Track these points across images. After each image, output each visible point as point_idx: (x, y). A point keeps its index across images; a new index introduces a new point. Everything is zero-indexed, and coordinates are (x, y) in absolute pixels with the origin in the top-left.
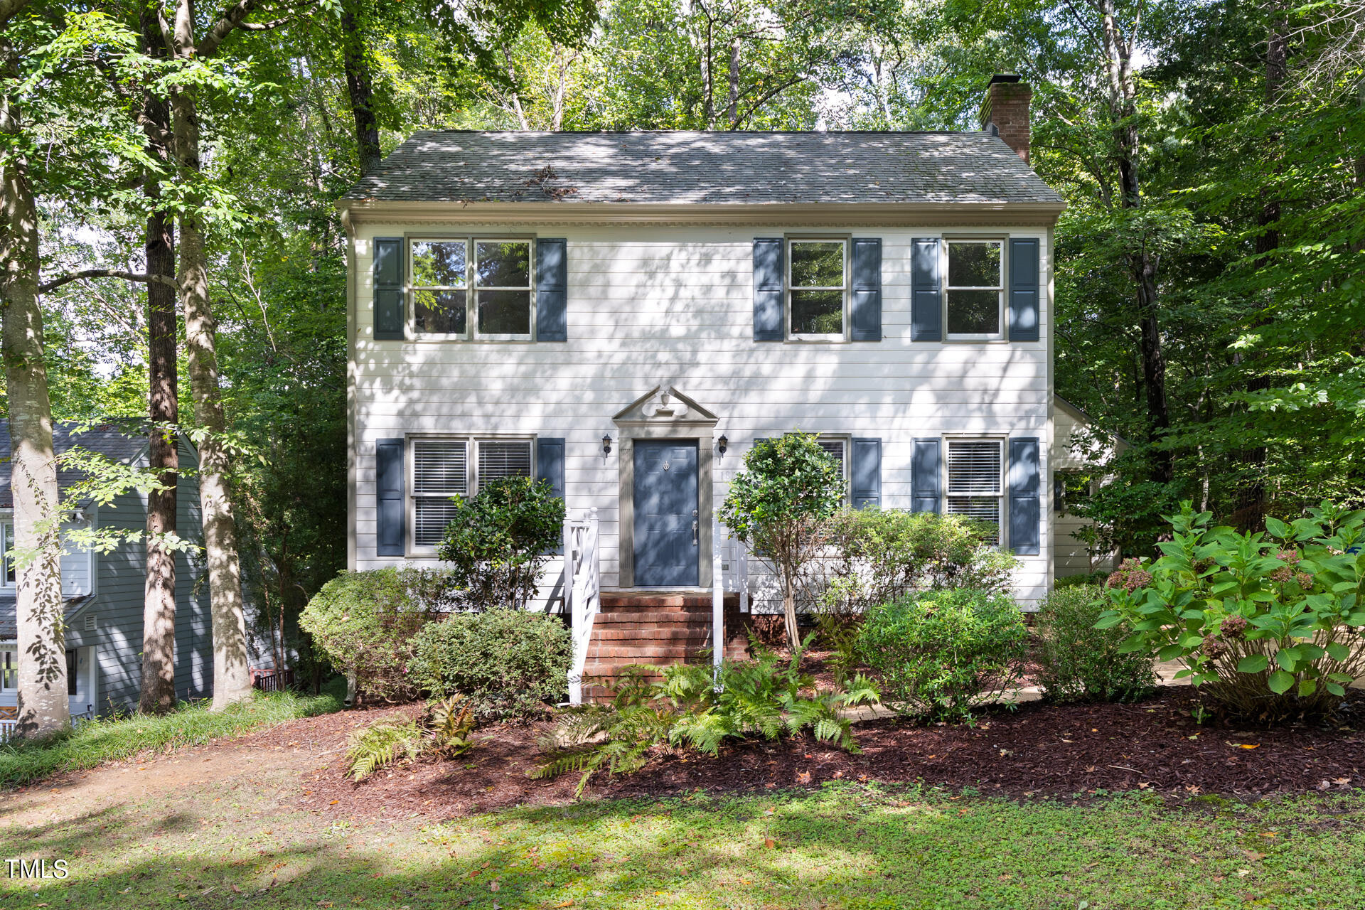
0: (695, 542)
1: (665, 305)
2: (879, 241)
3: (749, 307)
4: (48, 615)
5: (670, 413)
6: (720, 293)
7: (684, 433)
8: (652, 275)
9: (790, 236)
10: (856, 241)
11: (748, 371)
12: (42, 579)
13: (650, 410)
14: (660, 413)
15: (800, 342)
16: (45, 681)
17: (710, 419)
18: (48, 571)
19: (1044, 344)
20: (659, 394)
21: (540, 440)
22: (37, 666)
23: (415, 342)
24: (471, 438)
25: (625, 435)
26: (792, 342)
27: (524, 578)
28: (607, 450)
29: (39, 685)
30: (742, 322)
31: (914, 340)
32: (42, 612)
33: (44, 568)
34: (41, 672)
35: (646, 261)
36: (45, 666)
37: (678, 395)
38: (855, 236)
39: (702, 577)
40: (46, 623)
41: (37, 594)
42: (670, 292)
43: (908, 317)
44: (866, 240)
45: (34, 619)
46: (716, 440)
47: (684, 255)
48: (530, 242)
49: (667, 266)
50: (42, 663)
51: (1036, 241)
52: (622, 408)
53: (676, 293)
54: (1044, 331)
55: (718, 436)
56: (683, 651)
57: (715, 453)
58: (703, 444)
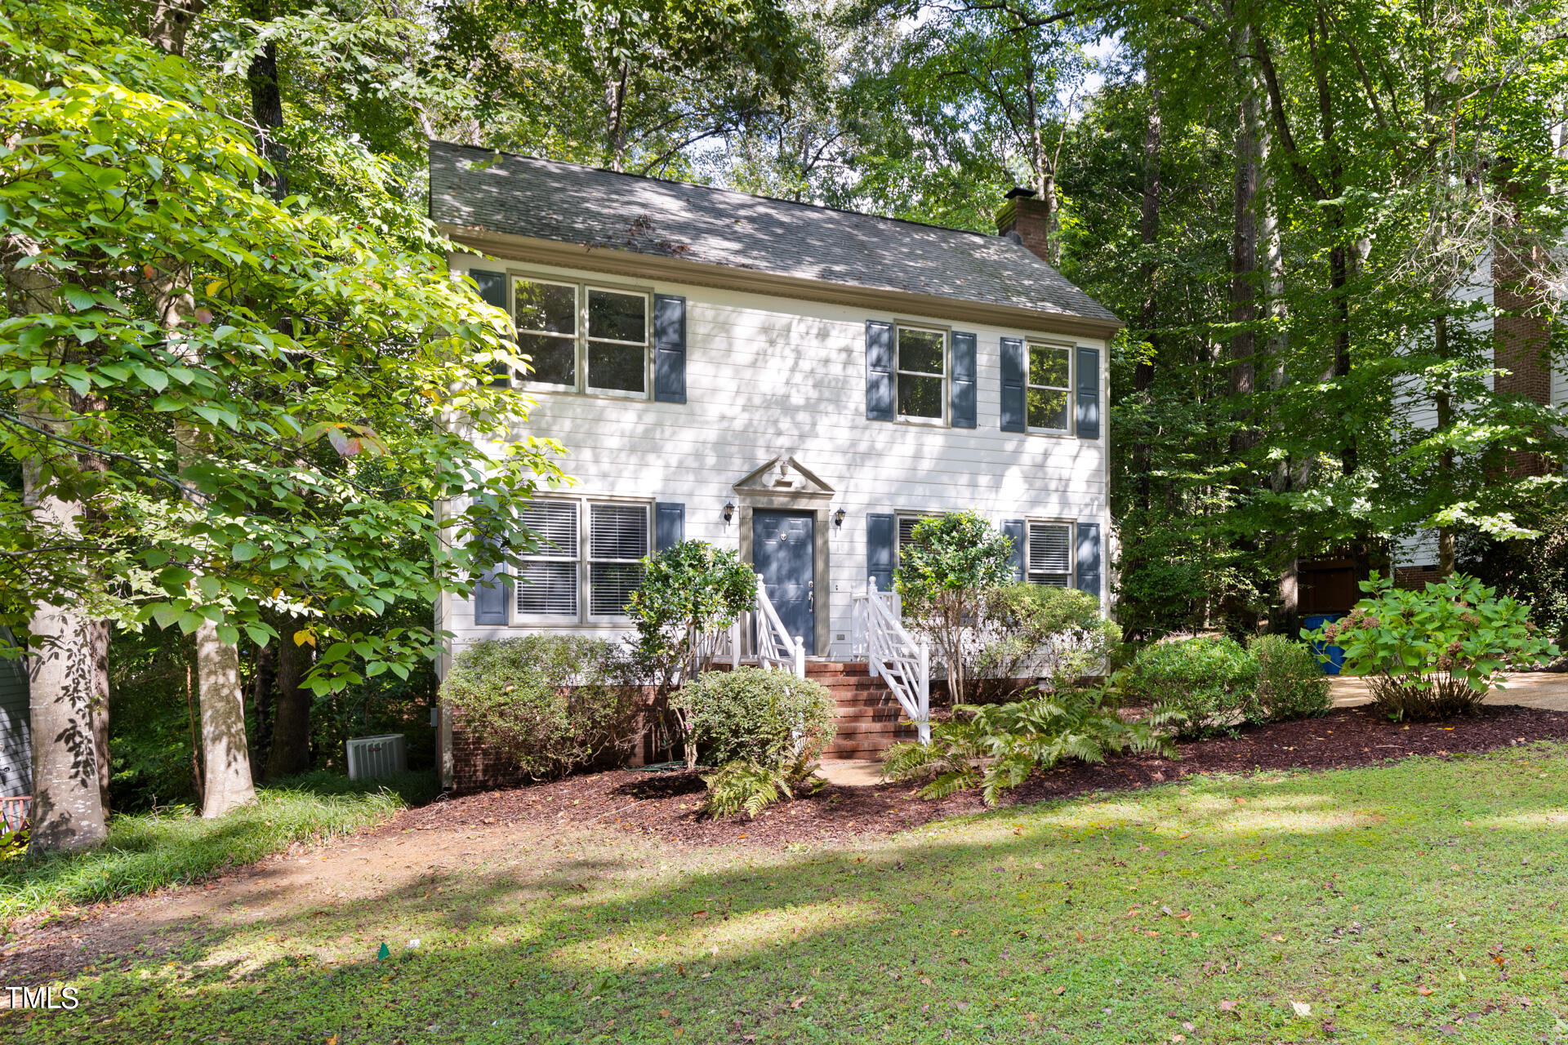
0: (812, 611)
1: (785, 374)
2: (974, 336)
3: (863, 386)
4: (83, 694)
5: (789, 484)
6: (836, 369)
7: (803, 504)
8: (772, 343)
9: (898, 322)
10: (955, 333)
11: (863, 447)
12: (75, 649)
13: (769, 480)
14: (779, 483)
15: (908, 423)
16: (82, 775)
17: (827, 491)
18: (80, 640)
19: (1102, 441)
20: (778, 465)
21: (657, 504)
22: (71, 758)
23: (521, 390)
24: (582, 499)
25: (748, 502)
26: (900, 424)
28: (728, 518)
29: (73, 782)
30: (857, 398)
31: (1003, 429)
32: (76, 690)
33: (77, 635)
34: (76, 765)
35: (765, 329)
36: (80, 758)
37: (797, 467)
38: (955, 328)
39: (820, 645)
40: (80, 705)
41: (69, 668)
42: (790, 362)
43: (997, 408)
44: (964, 334)
45: (67, 699)
46: (832, 513)
47: (802, 328)
48: (646, 296)
49: (788, 336)
50: (77, 755)
51: (1097, 352)
52: (744, 475)
53: (796, 363)
54: (1103, 430)
55: (834, 509)
56: (870, 711)
57: (832, 524)
58: (820, 517)
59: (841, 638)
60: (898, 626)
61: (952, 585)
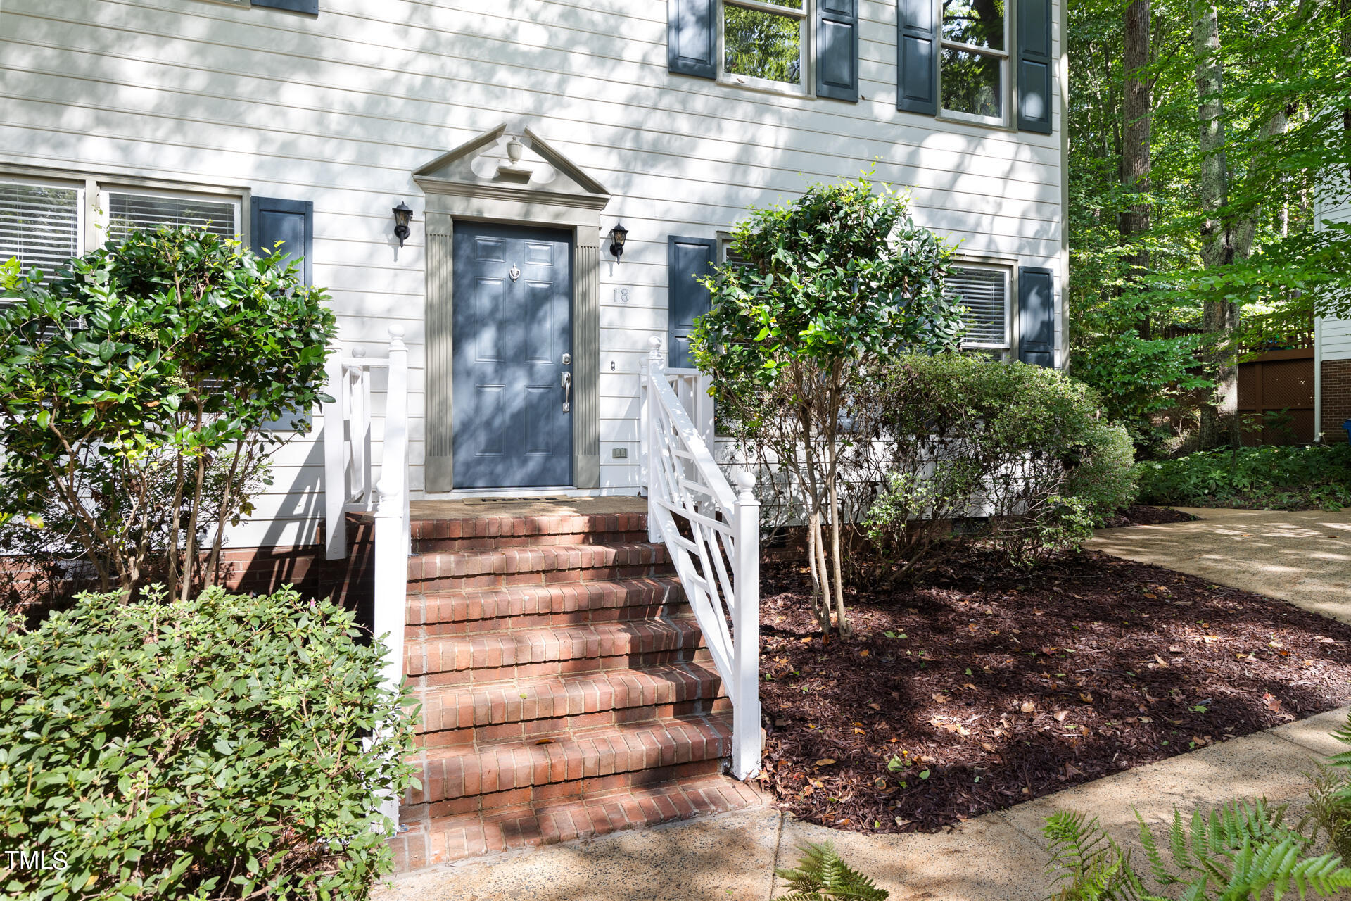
0: (566, 406)
3: (660, 18)
5: (524, 177)
7: (543, 214)
13: (486, 168)
14: (504, 174)
15: (738, 86)
17: (594, 195)
19: (1056, 140)
20: (503, 141)
21: (256, 201)
24: (91, 181)
25: (439, 208)
27: (220, 479)
28: (401, 233)
30: (650, 36)
31: (899, 109)
37: (539, 147)
43: (892, 73)
46: (605, 232)
54: (1058, 123)
55: (609, 225)
56: (622, 639)
57: (604, 254)
58: (582, 237)
59: (621, 454)
60: (698, 446)
61: (819, 347)
